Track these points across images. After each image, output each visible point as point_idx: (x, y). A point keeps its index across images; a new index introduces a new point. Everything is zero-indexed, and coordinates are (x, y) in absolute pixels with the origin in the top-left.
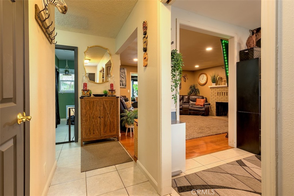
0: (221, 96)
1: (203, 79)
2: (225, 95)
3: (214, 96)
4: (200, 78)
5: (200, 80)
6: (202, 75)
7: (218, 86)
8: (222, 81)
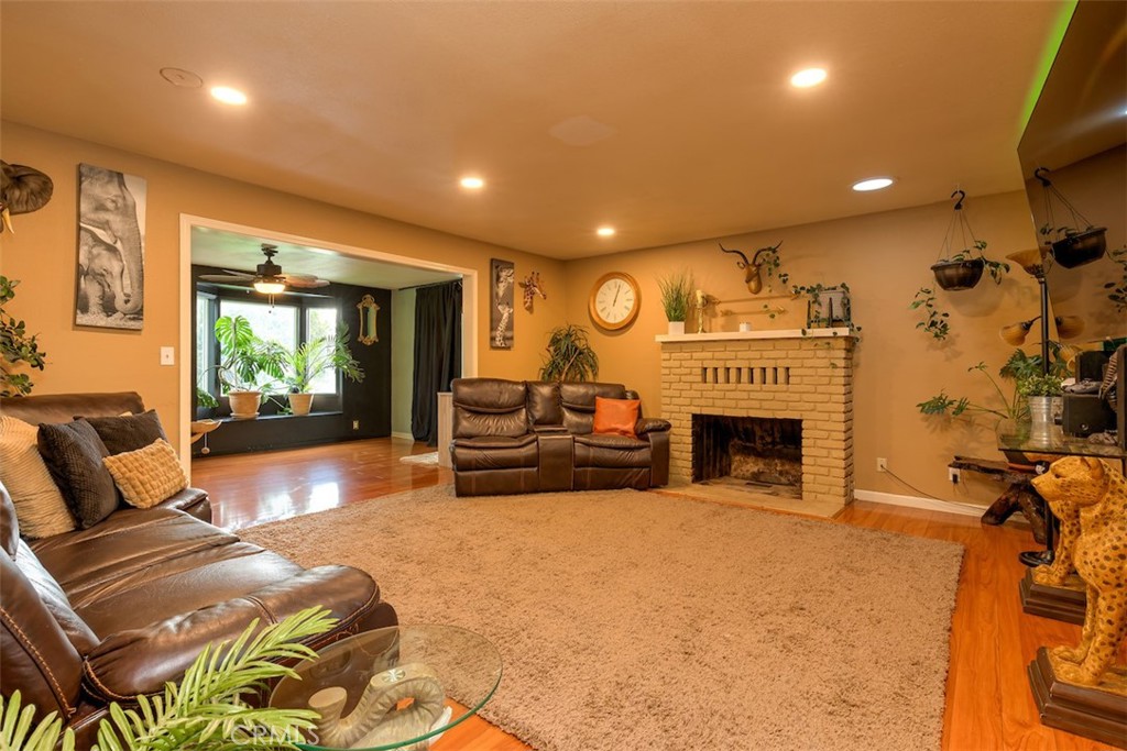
0: (721, 385)
1: (614, 301)
2: (739, 381)
3: (681, 385)
4: (600, 297)
5: (599, 307)
6: (611, 283)
7: (699, 336)
8: (715, 315)
